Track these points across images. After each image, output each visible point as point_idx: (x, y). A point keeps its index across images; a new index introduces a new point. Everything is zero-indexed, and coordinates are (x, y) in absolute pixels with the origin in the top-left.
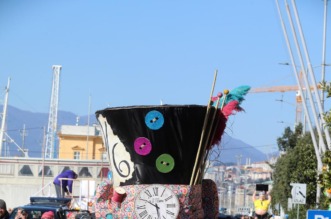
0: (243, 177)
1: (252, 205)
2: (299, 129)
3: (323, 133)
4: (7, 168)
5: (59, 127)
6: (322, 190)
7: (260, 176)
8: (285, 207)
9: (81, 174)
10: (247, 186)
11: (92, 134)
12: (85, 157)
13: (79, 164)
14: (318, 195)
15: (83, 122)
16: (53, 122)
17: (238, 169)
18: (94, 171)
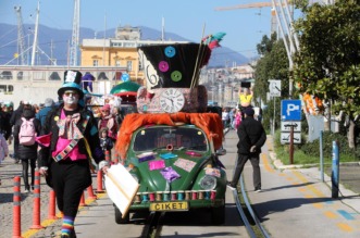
0: (230, 77)
1: (239, 99)
2: (274, 36)
3: (293, 40)
4: (39, 75)
5: (81, 41)
6: (294, 83)
7: (244, 76)
8: (265, 99)
9: (99, 78)
10: (234, 84)
11: (108, 45)
12: (102, 64)
13: (97, 69)
14: (291, 89)
15: (100, 36)
16: (76, 36)
17: (226, 70)
18: (110, 75)
